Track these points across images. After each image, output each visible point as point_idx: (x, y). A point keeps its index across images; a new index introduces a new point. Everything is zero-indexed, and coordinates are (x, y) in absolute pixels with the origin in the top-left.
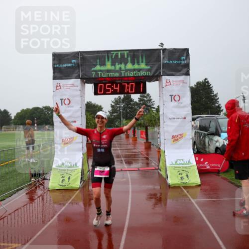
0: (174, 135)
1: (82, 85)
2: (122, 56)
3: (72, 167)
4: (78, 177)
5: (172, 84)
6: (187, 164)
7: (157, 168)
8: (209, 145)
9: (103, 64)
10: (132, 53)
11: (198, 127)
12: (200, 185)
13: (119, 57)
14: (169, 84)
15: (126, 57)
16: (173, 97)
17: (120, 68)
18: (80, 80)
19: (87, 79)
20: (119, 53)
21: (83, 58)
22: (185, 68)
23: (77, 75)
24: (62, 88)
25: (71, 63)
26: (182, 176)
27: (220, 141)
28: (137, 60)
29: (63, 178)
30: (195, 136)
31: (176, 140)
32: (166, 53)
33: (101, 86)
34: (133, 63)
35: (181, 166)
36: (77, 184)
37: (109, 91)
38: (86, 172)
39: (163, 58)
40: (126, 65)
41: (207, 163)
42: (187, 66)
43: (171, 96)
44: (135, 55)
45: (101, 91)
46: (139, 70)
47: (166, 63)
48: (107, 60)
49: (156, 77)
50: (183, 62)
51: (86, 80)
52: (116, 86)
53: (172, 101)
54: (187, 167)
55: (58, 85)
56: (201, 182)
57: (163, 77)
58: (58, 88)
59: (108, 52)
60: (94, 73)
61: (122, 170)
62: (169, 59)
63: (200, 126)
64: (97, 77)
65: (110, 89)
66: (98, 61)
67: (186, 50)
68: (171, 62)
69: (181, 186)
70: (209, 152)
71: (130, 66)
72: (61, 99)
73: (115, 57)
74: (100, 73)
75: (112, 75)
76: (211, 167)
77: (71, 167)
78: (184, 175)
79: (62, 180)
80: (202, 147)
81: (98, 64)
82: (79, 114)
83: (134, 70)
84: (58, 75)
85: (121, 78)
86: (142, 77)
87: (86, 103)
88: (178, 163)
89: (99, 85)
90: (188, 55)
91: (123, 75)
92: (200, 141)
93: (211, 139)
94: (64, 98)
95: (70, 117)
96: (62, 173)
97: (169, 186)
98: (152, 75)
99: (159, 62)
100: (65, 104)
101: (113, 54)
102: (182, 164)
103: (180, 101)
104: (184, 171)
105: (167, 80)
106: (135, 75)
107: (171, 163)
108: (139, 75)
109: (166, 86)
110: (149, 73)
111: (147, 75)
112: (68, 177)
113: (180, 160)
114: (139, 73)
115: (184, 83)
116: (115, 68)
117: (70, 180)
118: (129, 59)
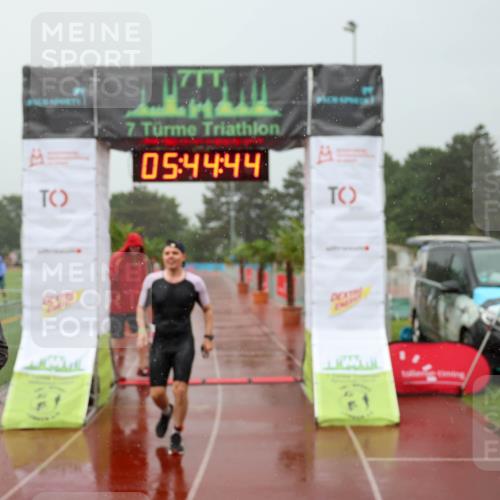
1: (100, 155)
3: (66, 371)
4: (80, 396)
5: (334, 156)
6: (368, 368)
7: (299, 378)
8: (447, 320)
9: (156, 101)
10: (233, 75)
12: (397, 425)
13: (199, 83)
14: (328, 157)
16: (337, 192)
17: (201, 114)
18: (92, 143)
20: (199, 73)
23: (84, 128)
24: (46, 160)
27: (471, 310)
28: (245, 92)
29: (41, 400)
31: (343, 305)
32: (323, 75)
33: (150, 160)
34: (235, 101)
36: (79, 414)
37: (170, 171)
38: (104, 384)
39: (315, 90)
40: (215, 106)
41: (427, 367)
42: (376, 111)
43: (333, 189)
45: (149, 171)
46: (251, 120)
47: (321, 104)
48: (165, 89)
49: (295, 139)
50: (366, 101)
51: (111, 140)
52: (191, 160)
53: (333, 202)
55: (37, 154)
56: (402, 417)
57: (315, 142)
58: (35, 161)
59: (170, 71)
60: (133, 125)
61: (204, 383)
62: (331, 93)
65: (174, 166)
67: (375, 70)
68: (335, 100)
69: (348, 425)
70: (446, 338)
72: (41, 191)
73: (187, 85)
74: (146, 125)
75: (178, 130)
76: (439, 379)
77: (64, 369)
79: (40, 405)
80: (431, 325)
82: (91, 230)
84: (36, 127)
85: (201, 140)
86: (257, 138)
88: (345, 364)
89: (146, 156)
91: (207, 133)
92: (427, 308)
93: (451, 305)
94: (50, 187)
95: (66, 238)
96: (41, 386)
97: (317, 424)
98: (284, 130)
99: (301, 99)
100: (54, 205)
101: (183, 75)
102: (355, 368)
103: (355, 204)
104: (358, 385)
105: (322, 147)
106: (239, 134)
107: (326, 366)
108: (250, 133)
109: (320, 162)
110: (275, 130)
111: (272, 132)
112: (55, 396)
113: (350, 357)
114: (250, 127)
115: (367, 156)
116: (188, 112)
117: (61, 403)
118: (225, 89)
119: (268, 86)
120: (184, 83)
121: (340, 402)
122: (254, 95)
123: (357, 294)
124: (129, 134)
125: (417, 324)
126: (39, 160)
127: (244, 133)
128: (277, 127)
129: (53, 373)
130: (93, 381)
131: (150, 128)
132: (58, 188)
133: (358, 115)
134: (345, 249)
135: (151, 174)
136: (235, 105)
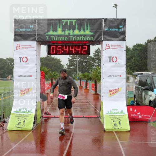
0: (111, 89)
3: (27, 113)
4: (31, 121)
5: (111, 47)
6: (120, 113)
7: (99, 116)
8: (145, 98)
9: (55, 30)
10: (79, 21)
11: (138, 82)
12: (129, 131)
14: (109, 47)
15: (74, 24)
16: (111, 58)
17: (69, 34)
18: (36, 42)
19: (42, 41)
20: (69, 21)
22: (123, 34)
23: (33, 38)
24: (21, 48)
26: (115, 123)
27: (153, 95)
28: (83, 27)
30: (135, 90)
31: (113, 94)
32: (107, 22)
33: (53, 48)
35: (115, 114)
36: (30, 126)
38: (38, 117)
39: (104, 26)
40: (73, 31)
41: (139, 113)
43: (110, 57)
44: (81, 23)
46: (85, 36)
48: (58, 26)
49: (98, 42)
50: (121, 30)
52: (66, 48)
54: (120, 116)
55: (18, 46)
56: (130, 129)
57: (104, 42)
58: (18, 48)
59: (60, 20)
60: (48, 37)
62: (109, 28)
64: (50, 40)
65: (61, 50)
66: (51, 27)
67: (124, 20)
68: (111, 29)
69: (114, 131)
71: (77, 32)
76: (142, 117)
78: (117, 122)
80: (140, 100)
81: (51, 29)
83: (81, 35)
84: (18, 38)
85: (69, 42)
86: (86, 41)
89: (52, 46)
90: (125, 24)
92: (139, 95)
93: (147, 94)
94: (22, 56)
95: (27, 72)
96: (19, 117)
97: (104, 130)
98: (94, 40)
99: (100, 29)
103: (117, 62)
104: (117, 118)
105: (107, 44)
106: (81, 40)
107: (107, 112)
108: (84, 40)
109: (106, 49)
111: (91, 40)
112: (24, 120)
113: (115, 110)
114: (84, 38)
115: (121, 47)
116: (65, 33)
117: (25, 123)
118: (77, 26)
120: (64, 24)
121: (111, 124)
122: (86, 28)
123: (117, 90)
124: (47, 40)
125: (135, 100)
126: (19, 48)
128: (93, 38)
129: (23, 113)
130: (35, 116)
131: (53, 38)
132: (25, 56)
133: (118, 34)
134: (114, 76)
135: (53, 52)
136: (80, 31)
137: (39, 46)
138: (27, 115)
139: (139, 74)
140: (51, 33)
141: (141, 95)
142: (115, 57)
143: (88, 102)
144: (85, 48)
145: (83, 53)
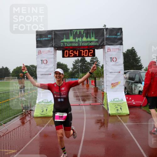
0: (113, 83)
1: (55, 52)
2: (80, 33)
3: (48, 103)
5: (111, 50)
6: (121, 101)
7: (102, 104)
8: (135, 89)
9: (68, 38)
10: (86, 31)
11: (128, 78)
12: (129, 115)
13: (78, 33)
14: (110, 50)
15: (82, 33)
16: (112, 59)
17: (79, 41)
18: (53, 48)
20: (78, 31)
21: (55, 34)
22: (120, 40)
23: (51, 45)
24: (42, 53)
25: (48, 37)
26: (117, 109)
27: (142, 87)
28: (89, 35)
29: (42, 110)
30: (126, 84)
31: (114, 86)
32: (108, 31)
33: (67, 52)
34: (87, 37)
35: (117, 102)
36: (52, 113)
37: (71, 55)
39: (106, 34)
40: (82, 39)
41: (133, 100)
42: (121, 39)
43: (111, 58)
44: (88, 32)
45: (66, 55)
46: (91, 42)
47: (108, 37)
48: (70, 35)
49: (101, 46)
50: (118, 37)
51: (57, 48)
52: (76, 52)
53: (111, 61)
54: (121, 103)
55: (40, 51)
57: (106, 46)
58: (39, 53)
59: (71, 30)
60: (62, 44)
62: (110, 35)
63: (129, 77)
64: (64, 46)
65: (72, 54)
66: (65, 36)
67: (121, 29)
68: (111, 37)
69: (117, 115)
70: (135, 94)
71: (85, 39)
72: (41, 60)
73: (75, 34)
74: (66, 43)
75: (73, 45)
76: (136, 103)
78: (119, 108)
79: (42, 111)
80: (130, 90)
81: (65, 38)
82: (53, 69)
83: (87, 42)
84: (39, 45)
85: (79, 47)
86: (92, 46)
87: (57, 63)
88: (115, 100)
89: (65, 51)
90: (122, 32)
91: (80, 45)
93: (136, 86)
94: (43, 59)
95: (47, 71)
96: (42, 107)
97: (109, 115)
98: (99, 45)
99: (103, 37)
100: (44, 63)
101: (74, 31)
102: (118, 101)
103: (116, 62)
104: (119, 105)
105: (108, 48)
107: (111, 101)
109: (108, 52)
110: (97, 44)
112: (46, 109)
113: (116, 99)
114: (91, 43)
116: (75, 40)
117: (47, 111)
118: (84, 35)
119: (95, 34)
120: (74, 34)
121: (115, 109)
122: (91, 36)
123: (117, 83)
124: (62, 46)
125: (126, 91)
127: (89, 45)
129: (45, 104)
132: (45, 59)
133: (116, 40)
134: (114, 72)
135: (67, 55)
136: (87, 38)
137: (55, 51)
138: (48, 105)
139: (128, 72)
140: (65, 40)
141: (132, 87)
142: (115, 58)
143: (91, 94)
144: (91, 51)
145: (90, 55)
